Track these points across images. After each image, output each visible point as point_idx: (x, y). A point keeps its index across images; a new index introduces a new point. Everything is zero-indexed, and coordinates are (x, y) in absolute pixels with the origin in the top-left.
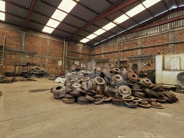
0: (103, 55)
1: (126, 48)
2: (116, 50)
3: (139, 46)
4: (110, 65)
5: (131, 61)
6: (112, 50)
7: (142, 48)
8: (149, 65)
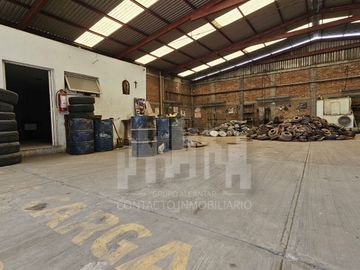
0: (213, 96)
1: (253, 86)
2: (237, 88)
3: (272, 84)
4: (227, 111)
5: (261, 105)
6: (229, 88)
7: (277, 87)
8: (286, 109)
